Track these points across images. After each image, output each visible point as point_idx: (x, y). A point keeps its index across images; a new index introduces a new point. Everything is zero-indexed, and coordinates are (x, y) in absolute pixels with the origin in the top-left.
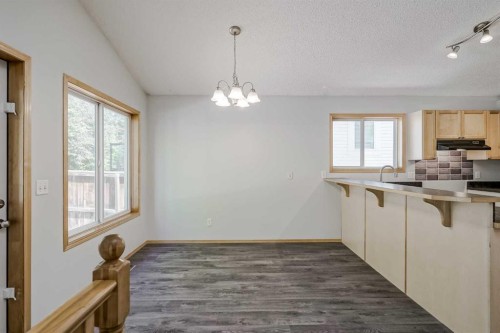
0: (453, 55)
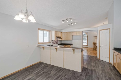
0: (63, 22)
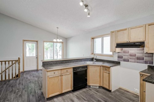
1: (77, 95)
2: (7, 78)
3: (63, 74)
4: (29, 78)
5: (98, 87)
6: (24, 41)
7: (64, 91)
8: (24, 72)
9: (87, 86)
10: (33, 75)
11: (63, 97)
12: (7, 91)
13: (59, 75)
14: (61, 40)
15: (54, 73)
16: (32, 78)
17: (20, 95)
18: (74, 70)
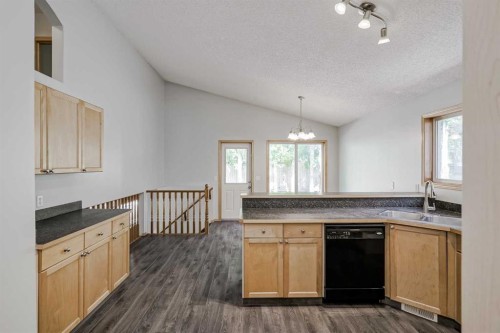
1: (337, 317)
2: (185, 231)
3: (290, 241)
4: (226, 238)
5: (435, 320)
6: (222, 142)
7: (292, 294)
8: (220, 223)
9: (385, 301)
10: (236, 232)
11: (290, 310)
12: (176, 259)
13: (277, 240)
14: (311, 136)
15: (264, 232)
16: (232, 239)
17: (196, 274)
18: (327, 233)
